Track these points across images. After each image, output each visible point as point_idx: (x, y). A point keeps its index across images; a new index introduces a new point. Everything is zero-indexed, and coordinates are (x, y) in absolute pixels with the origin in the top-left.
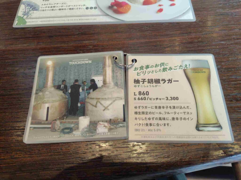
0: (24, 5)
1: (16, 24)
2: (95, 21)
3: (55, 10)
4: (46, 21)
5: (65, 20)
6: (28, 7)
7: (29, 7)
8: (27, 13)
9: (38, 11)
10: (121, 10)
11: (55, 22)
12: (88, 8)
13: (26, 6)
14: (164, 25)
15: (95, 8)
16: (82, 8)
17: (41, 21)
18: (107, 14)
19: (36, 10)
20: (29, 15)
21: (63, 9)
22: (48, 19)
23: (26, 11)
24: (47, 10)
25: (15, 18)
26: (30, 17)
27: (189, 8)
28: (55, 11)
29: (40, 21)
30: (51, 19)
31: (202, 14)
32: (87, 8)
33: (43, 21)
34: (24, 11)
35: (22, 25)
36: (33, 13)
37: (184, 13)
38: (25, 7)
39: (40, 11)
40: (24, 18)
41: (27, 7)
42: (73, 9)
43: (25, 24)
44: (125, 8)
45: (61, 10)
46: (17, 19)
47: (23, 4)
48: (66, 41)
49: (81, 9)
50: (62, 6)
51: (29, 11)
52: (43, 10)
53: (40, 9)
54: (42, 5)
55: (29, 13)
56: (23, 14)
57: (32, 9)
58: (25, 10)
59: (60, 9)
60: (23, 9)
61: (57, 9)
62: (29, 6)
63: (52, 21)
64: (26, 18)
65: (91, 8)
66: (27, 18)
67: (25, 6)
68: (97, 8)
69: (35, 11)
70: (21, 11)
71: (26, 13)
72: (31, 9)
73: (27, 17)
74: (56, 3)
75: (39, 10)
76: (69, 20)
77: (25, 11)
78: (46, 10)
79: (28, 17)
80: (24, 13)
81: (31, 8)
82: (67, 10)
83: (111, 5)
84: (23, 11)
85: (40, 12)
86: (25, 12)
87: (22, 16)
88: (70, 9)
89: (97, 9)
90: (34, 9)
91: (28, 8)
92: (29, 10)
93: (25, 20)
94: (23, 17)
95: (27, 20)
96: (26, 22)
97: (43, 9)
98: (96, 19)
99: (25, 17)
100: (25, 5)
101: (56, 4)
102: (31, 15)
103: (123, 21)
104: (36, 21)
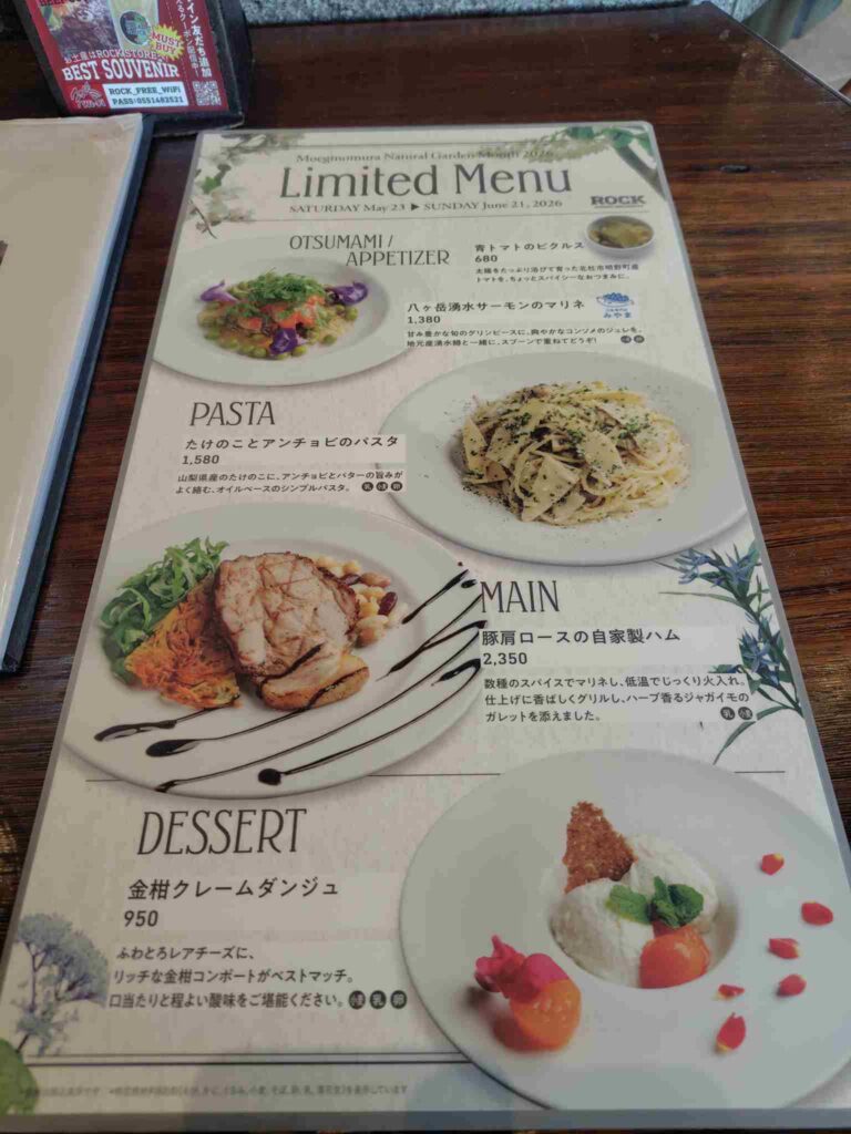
0: (28, 945)
2: (400, 1104)
3: (189, 1003)
5: (241, 1091)
6: (50, 966)
7: (55, 970)
8: (44, 1013)
9: (103, 1006)
11: (191, 1104)
12: (360, 999)
13: (39, 959)
15: (399, 1000)
16: (331, 1000)
17: (118, 1091)
18: (458, 1050)
19: (90, 996)
20: (50, 1038)
21: (230, 1001)
23: (39, 1000)
24: (147, 1003)
26: (57, 1055)
28: (191, 1007)
29: (111, 1092)
30: (168, 1076)
32: (356, 999)
33: (126, 1090)
34: (29, 1001)
35: (11, 1108)
36: (75, 1018)
38: (35, 970)
39: (111, 1005)
40: (26, 1060)
41: (41, 965)
42: (281, 1000)
43: (32, 1108)
44: (548, 1003)
45: (222, 1004)
47: (23, 937)
49: (323, 1005)
50: (226, 975)
51: (52, 999)
52: (129, 1001)
53: (114, 988)
54: (123, 955)
55: (57, 1018)
56: (21, 1025)
57: (70, 988)
58: (35, 994)
59: (215, 1000)
60: (23, 987)
61: (202, 1000)
62: (55, 963)
63: (174, 1090)
64: (34, 1061)
65: (376, 1001)
66: (43, 1060)
67: (34, 958)
68: (409, 1001)
69: (85, 1006)
70: (13, 1002)
71: (38, 1013)
72: (65, 984)
73: (42, 1050)
74: (196, 947)
75: (105, 998)
76: (262, 1091)
77: (33, 1002)
78: (141, 997)
79: (47, 1052)
80: (28, 1017)
81: (63, 973)
82: (252, 1004)
83: (479, 978)
84: (24, 1001)
85: (108, 1009)
86: (32, 1009)
87: (16, 1040)
88: (269, 1000)
89: (406, 1011)
90: (78, 989)
91: (46, 979)
92: (52, 990)
93: (31, 1079)
94: (18, 1051)
96: (33, 1093)
97: (124, 988)
98: (403, 1090)
99: (32, 1047)
100: (33, 947)
101: (193, 956)
102: (66, 1038)
103: (545, 1107)
104: (88, 1090)
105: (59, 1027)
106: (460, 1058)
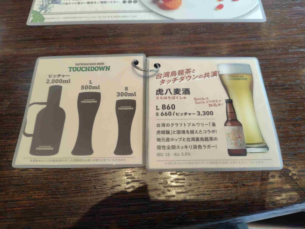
1: (30, 20)
2: (135, 19)
3: (82, 3)
4: (71, 18)
5: (95, 17)
8: (45, 6)
9: (60, 4)
10: (169, 4)
11: (83, 20)
12: (125, 2)
14: (225, 25)
15: (135, 2)
16: (118, 2)
18: (150, 10)
19: (57, 3)
20: (47, 10)
21: (92, 3)
22: (73, 15)
23: (44, 4)
24: (71, 4)
25: (29, 13)
26: (49, 12)
27: (258, 5)
29: (63, 18)
30: (77, 15)
31: (275, 12)
33: (66, 18)
35: (38, 22)
36: (53, 7)
37: (250, 11)
39: (62, 4)
40: (41, 14)
42: (105, 2)
43: (43, 21)
44: (173, 2)
45: (90, 3)
46: (32, 14)
48: (98, 45)
49: (116, 3)
51: (47, 4)
52: (67, 4)
53: (63, 1)
55: (49, 7)
56: (40, 8)
57: (52, 2)
58: (43, 3)
59: (88, 3)
60: (40, 2)
61: (85, 3)
63: (78, 17)
64: (43, 14)
65: (130, 2)
66: (45, 14)
68: (138, 2)
69: (55, 5)
70: (38, 5)
71: (44, 6)
72: (50, 1)
73: (45, 12)
76: (100, 17)
77: (43, 4)
79: (46, 12)
80: (42, 7)
82: (98, 3)
84: (40, 4)
86: (42, 5)
87: (39, 11)
88: (102, 2)
89: (137, 4)
90: (54, 2)
92: (47, 2)
93: (43, 17)
94: (40, 12)
95: (44, 16)
96: (44, 19)
97: (66, 2)
98: (136, 16)
99: (43, 12)
102: (51, 10)
103: (172, 19)
104: (57, 18)
105: (49, 8)
106: (150, 11)
